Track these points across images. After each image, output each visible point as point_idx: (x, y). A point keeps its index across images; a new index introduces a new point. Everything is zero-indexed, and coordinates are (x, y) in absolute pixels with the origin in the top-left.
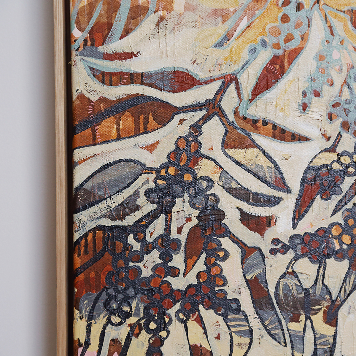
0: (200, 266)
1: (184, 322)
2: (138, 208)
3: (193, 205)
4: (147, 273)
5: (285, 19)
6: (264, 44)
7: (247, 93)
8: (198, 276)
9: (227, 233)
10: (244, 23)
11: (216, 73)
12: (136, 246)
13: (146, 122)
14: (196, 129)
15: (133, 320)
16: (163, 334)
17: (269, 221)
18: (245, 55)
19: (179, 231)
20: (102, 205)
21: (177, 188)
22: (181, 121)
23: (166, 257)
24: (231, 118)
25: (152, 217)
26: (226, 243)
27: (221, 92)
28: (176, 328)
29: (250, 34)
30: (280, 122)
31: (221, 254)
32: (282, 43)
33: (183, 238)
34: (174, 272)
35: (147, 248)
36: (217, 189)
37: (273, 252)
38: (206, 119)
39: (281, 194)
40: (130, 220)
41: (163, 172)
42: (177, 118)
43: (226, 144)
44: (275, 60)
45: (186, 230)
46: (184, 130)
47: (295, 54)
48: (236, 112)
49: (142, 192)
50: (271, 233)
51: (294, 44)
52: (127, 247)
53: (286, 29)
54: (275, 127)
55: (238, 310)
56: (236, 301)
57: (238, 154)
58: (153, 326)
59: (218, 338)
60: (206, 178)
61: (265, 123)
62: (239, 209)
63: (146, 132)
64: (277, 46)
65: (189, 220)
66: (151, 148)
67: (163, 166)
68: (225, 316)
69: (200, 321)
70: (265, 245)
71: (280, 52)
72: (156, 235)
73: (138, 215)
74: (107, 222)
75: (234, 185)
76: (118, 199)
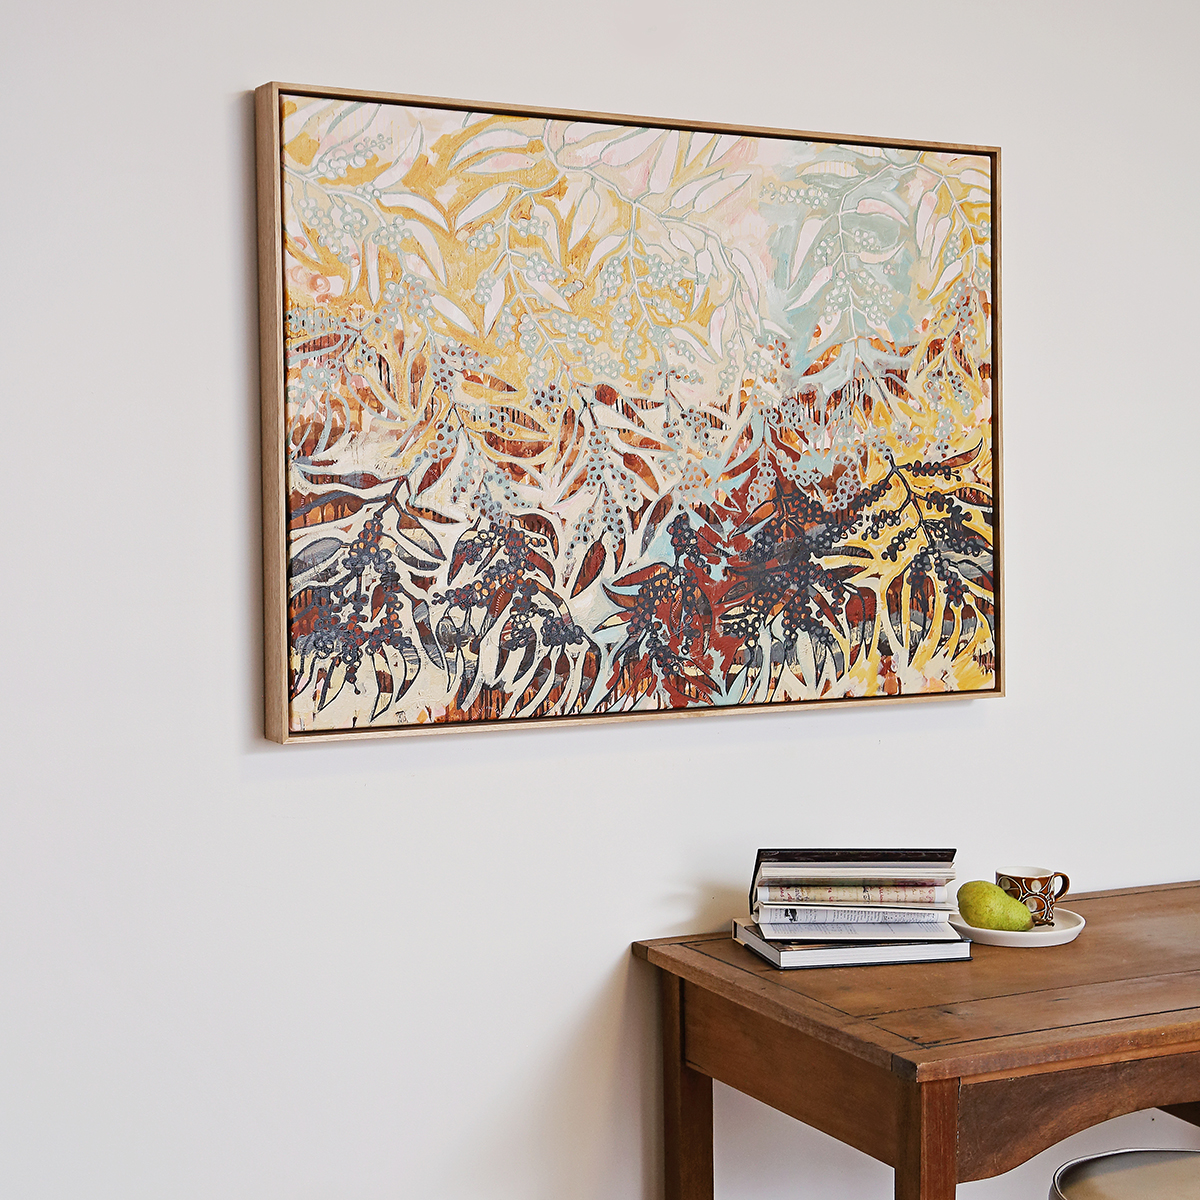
0: (383, 614)
1: (372, 655)
2: (337, 573)
3: (377, 570)
4: (344, 620)
5: (440, 437)
6: (426, 455)
7: (414, 489)
8: (381, 621)
9: (402, 590)
10: (412, 440)
11: (392, 476)
12: (336, 600)
13: (343, 510)
14: (379, 515)
15: (334, 654)
16: (357, 664)
17: (432, 581)
18: (413, 462)
19: (367, 589)
20: (311, 571)
21: (365, 558)
22: (368, 510)
23: (358, 609)
24: (404, 507)
25: (348, 578)
26: (401, 597)
27: (396, 488)
28: (366, 659)
29: (417, 446)
30: (438, 510)
31: (398, 605)
32: (438, 454)
33: (370, 594)
34: (364, 619)
35: (345, 602)
36: (394, 559)
37: (434, 603)
38: (385, 508)
39: (439, 561)
40: (332, 582)
41: (355, 547)
42: (365, 507)
43: (400, 526)
44: (434, 466)
45: (372, 588)
46: (370, 516)
47: (447, 462)
48: (407, 503)
49: (340, 561)
50: (432, 589)
51: (446, 455)
52: (330, 602)
53: (441, 444)
54: (434, 513)
55: (410, 646)
56: (409, 638)
57: (408, 532)
58: (349, 658)
59: (396, 665)
60: (386, 551)
61: (428, 510)
62: (411, 573)
63: (343, 517)
64: (435, 456)
65: (374, 581)
66: (346, 529)
67: (354, 542)
68: (401, 650)
69: (383, 653)
70: (429, 599)
71: (437, 461)
72: (350, 593)
73: (338, 578)
74: (315, 584)
75: (406, 555)
76: (323, 567)
